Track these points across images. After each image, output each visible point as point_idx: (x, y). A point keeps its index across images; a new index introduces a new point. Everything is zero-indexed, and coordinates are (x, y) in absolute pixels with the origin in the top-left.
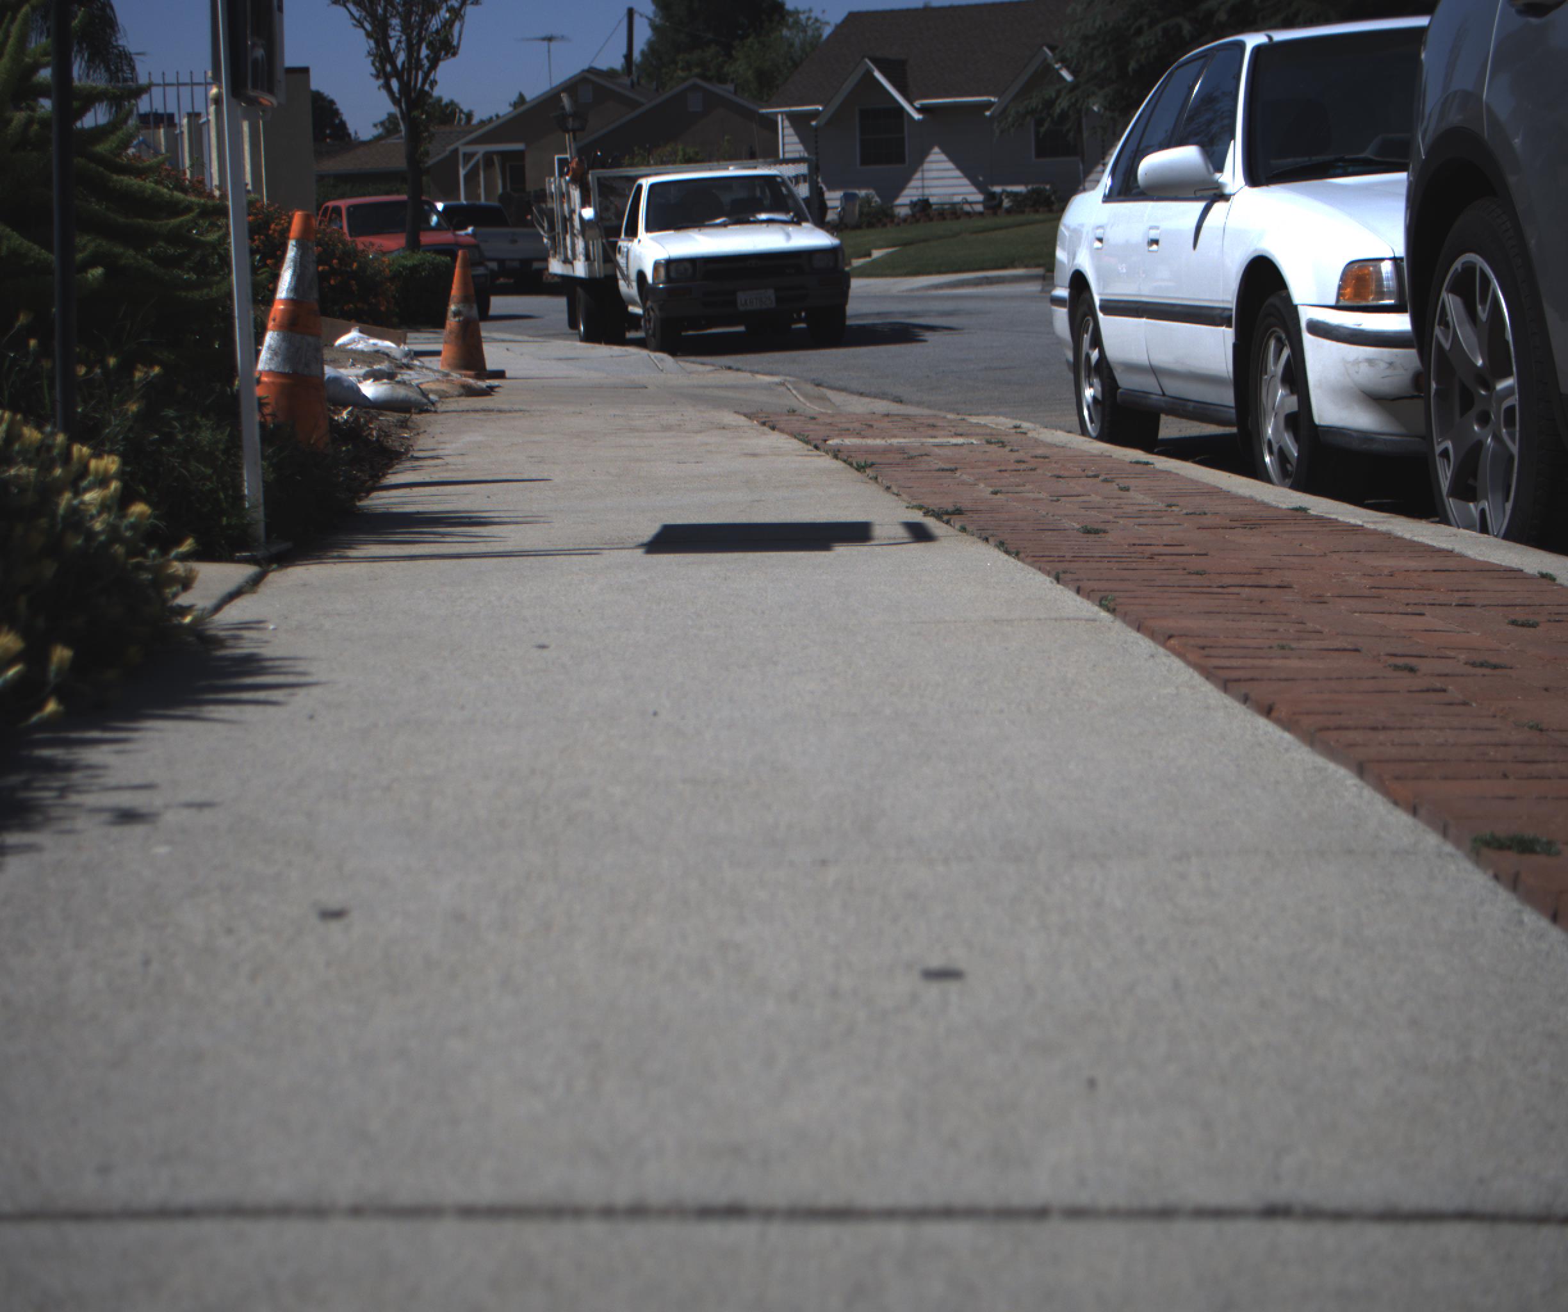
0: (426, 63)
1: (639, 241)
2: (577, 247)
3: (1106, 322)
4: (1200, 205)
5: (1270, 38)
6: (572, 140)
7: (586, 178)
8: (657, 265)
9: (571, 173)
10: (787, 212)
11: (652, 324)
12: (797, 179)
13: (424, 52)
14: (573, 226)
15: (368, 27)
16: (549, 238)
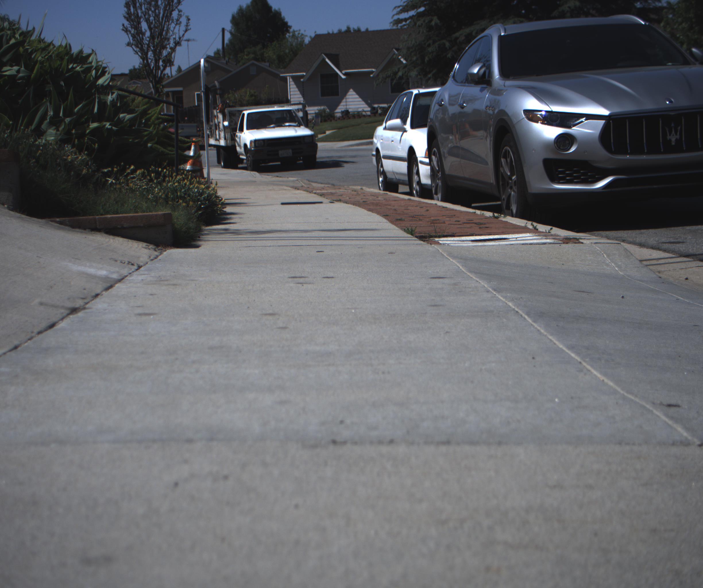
0: (162, 68)
1: (244, 133)
2: (221, 135)
3: (385, 162)
4: (401, 133)
5: (419, 91)
6: (219, 97)
7: (225, 111)
8: (251, 142)
9: (219, 109)
10: (295, 122)
11: (249, 162)
12: (298, 110)
13: (161, 63)
14: (219, 128)
15: (140, 54)
16: (210, 132)
